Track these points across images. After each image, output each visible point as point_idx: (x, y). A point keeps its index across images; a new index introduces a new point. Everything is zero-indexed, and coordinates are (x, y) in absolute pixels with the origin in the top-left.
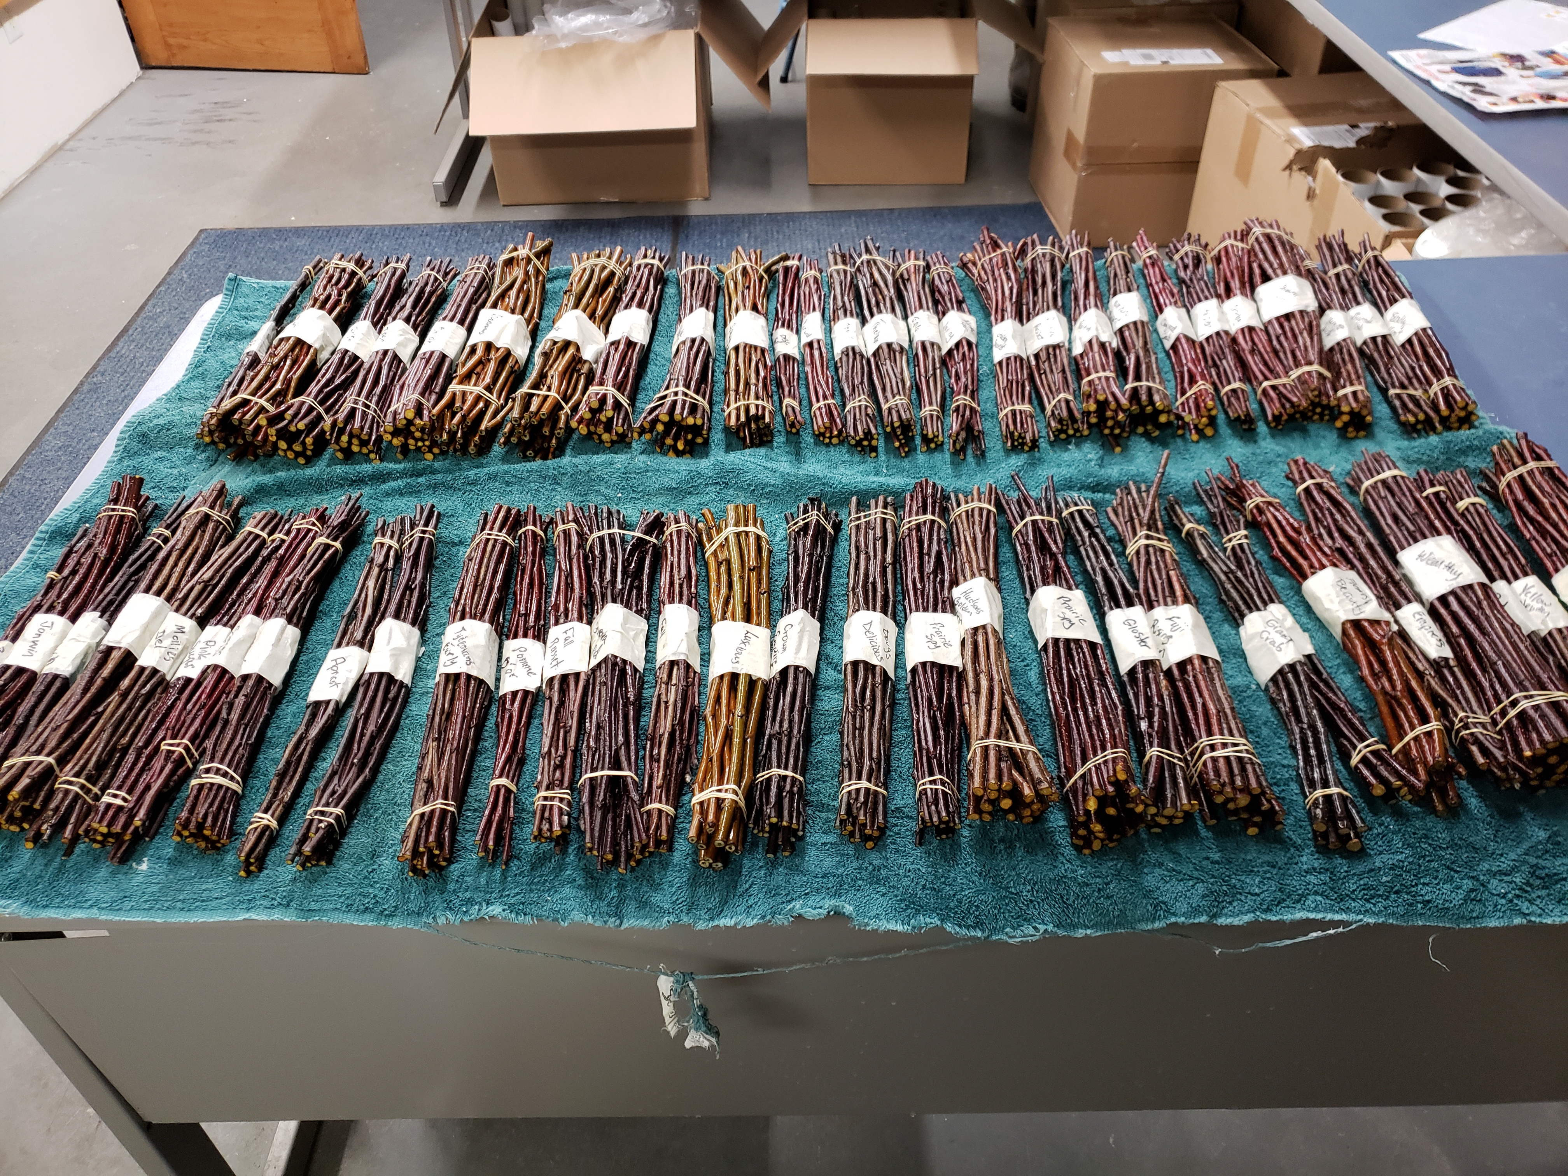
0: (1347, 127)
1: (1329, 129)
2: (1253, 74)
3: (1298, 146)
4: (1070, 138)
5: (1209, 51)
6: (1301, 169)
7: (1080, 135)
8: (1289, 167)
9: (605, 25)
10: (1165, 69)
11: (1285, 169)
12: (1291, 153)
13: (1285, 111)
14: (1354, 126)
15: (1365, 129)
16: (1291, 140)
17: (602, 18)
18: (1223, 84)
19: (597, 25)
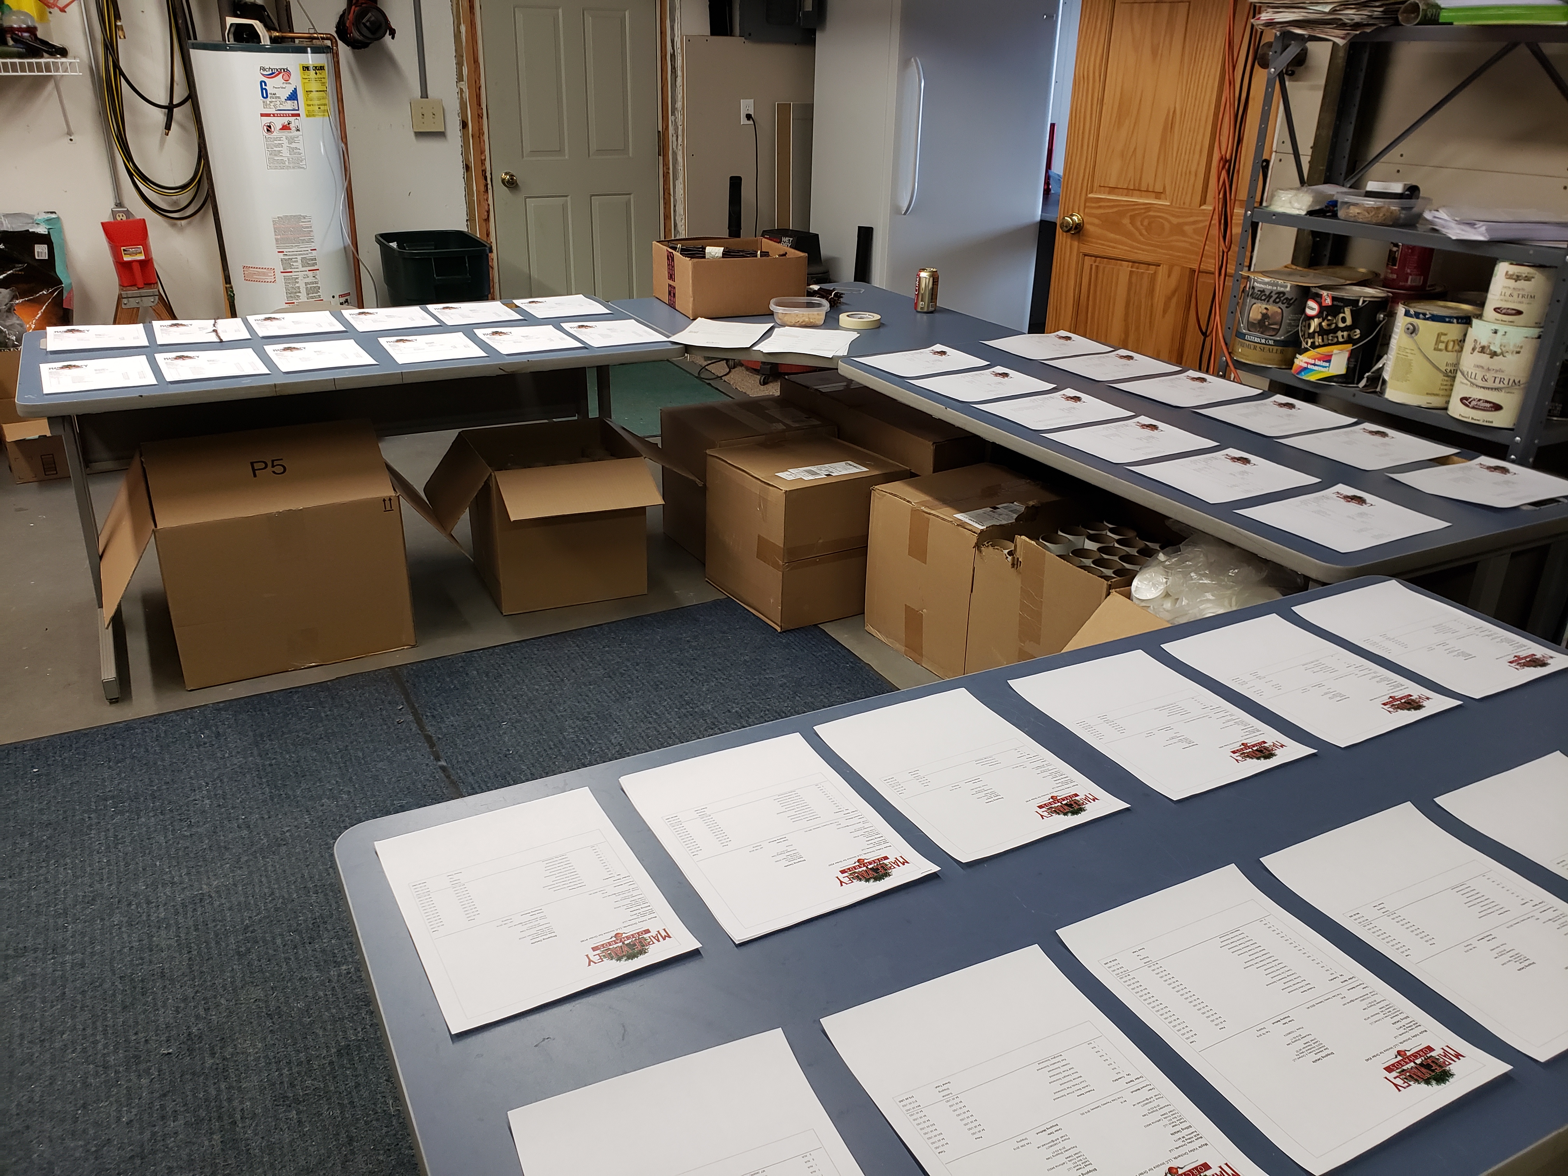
0: (993, 510)
1: (986, 512)
2: (892, 477)
3: (975, 530)
4: (764, 543)
7: (777, 539)
8: (978, 546)
10: (831, 480)
11: (976, 548)
12: (974, 538)
14: (995, 508)
16: (965, 526)
18: (878, 487)
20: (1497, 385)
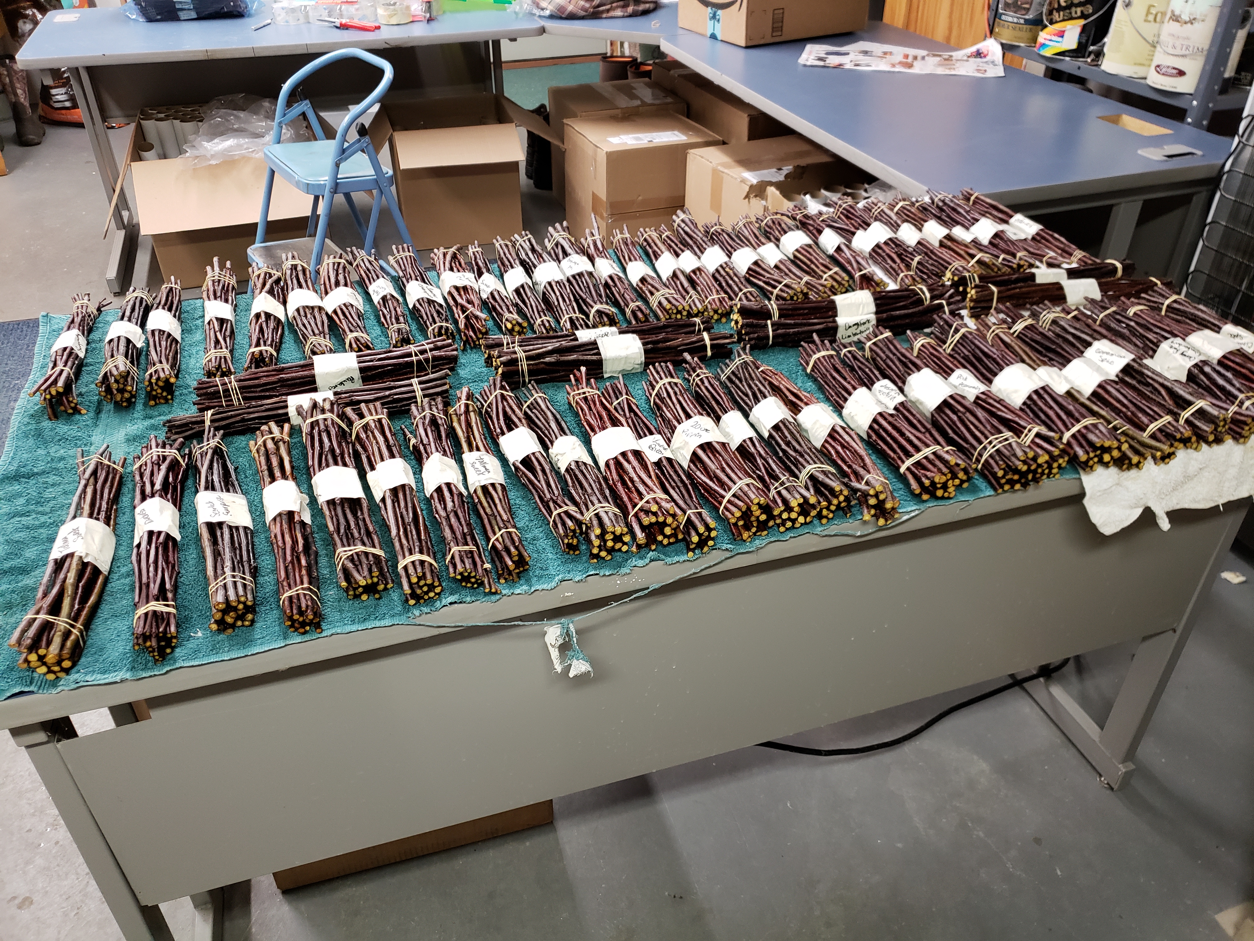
0: (775, 170)
1: (765, 171)
2: (708, 144)
3: (750, 184)
4: (595, 198)
5: (676, 132)
6: (756, 196)
7: (603, 194)
8: (747, 197)
9: (245, 146)
10: (651, 145)
11: (745, 198)
12: (747, 189)
13: (733, 163)
14: (780, 169)
15: (787, 169)
16: (743, 181)
17: (242, 141)
18: (692, 151)
19: (239, 146)
20: (1184, 52)
